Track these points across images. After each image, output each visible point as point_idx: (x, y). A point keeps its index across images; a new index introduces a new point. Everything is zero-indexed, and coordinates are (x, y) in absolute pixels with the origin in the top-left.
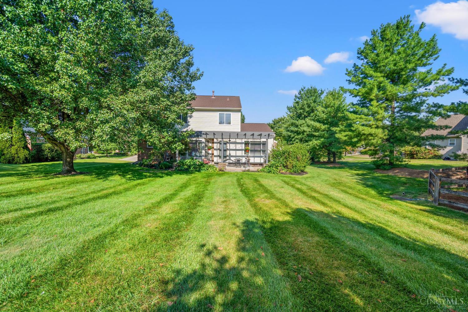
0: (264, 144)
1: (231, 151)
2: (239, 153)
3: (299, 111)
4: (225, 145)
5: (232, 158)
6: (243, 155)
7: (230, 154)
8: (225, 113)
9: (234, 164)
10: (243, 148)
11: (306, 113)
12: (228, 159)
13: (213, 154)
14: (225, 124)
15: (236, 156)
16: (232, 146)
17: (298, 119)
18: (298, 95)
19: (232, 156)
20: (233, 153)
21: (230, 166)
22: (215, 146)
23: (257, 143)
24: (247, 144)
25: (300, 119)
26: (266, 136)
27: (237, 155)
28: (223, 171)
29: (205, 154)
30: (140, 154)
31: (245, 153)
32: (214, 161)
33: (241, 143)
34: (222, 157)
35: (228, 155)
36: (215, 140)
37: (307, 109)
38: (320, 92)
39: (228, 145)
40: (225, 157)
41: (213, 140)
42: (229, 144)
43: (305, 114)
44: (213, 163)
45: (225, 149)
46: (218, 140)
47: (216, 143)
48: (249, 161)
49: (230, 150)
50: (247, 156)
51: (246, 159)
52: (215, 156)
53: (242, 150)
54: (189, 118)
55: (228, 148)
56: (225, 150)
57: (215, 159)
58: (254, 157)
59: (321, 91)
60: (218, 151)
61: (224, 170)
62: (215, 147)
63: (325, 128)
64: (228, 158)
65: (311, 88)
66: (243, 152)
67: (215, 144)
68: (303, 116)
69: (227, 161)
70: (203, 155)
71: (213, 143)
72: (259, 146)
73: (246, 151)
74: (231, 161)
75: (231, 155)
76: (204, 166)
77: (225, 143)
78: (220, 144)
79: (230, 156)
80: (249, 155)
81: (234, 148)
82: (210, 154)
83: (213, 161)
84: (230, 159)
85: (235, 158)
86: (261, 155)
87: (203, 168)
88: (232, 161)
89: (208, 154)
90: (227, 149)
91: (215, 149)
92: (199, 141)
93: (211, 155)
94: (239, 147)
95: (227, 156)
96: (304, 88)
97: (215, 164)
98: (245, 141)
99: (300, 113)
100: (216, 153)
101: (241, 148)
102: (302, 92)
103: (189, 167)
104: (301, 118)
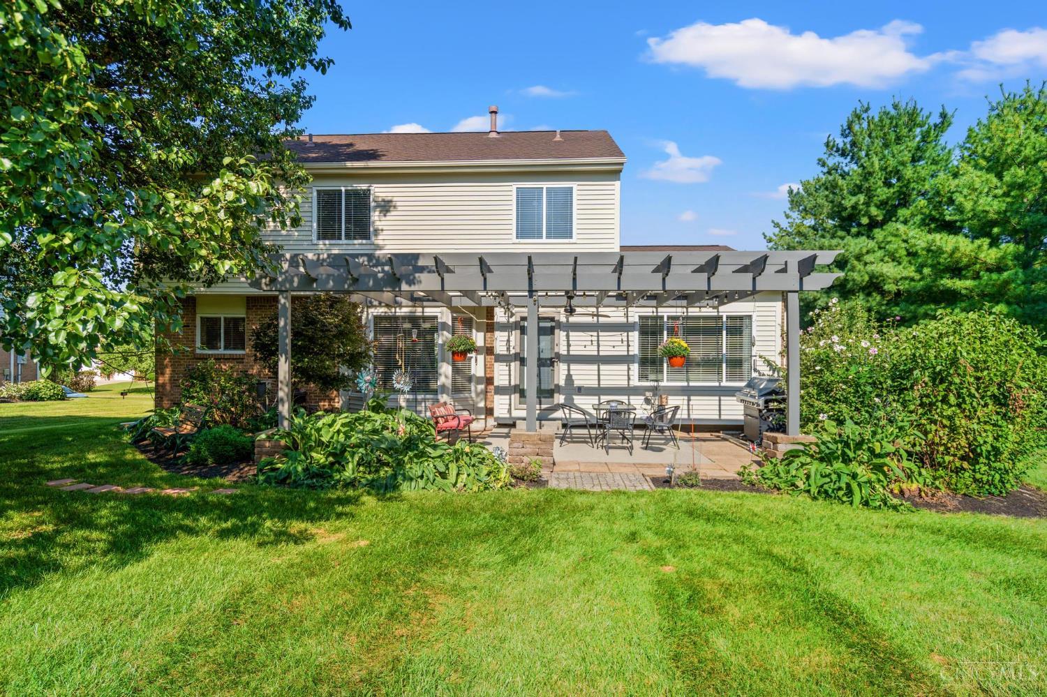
0: (738, 326)
1: (573, 367)
2: (614, 375)
3: (849, 202)
4: (545, 340)
5: (579, 400)
6: (635, 382)
7: (569, 378)
8: (545, 185)
9: (593, 426)
10: (635, 350)
11: (878, 207)
12: (563, 406)
13: (489, 381)
14: (544, 240)
15: (597, 391)
16: (581, 343)
17: (840, 233)
18: (840, 141)
19: (580, 391)
20: (584, 375)
21: (574, 440)
22: (501, 342)
23: (701, 323)
24: (650, 329)
25: (848, 232)
26: (784, 270)
27: (604, 383)
28: (537, 481)
29: (454, 381)
30: (164, 385)
31: (643, 377)
32: (496, 414)
33: (625, 327)
34: (532, 393)
35: (562, 383)
36: (500, 316)
37: (883, 193)
38: (935, 119)
39: (561, 335)
40: (545, 393)
41: (490, 312)
42: (563, 334)
43: (874, 211)
44: (491, 422)
45: (546, 355)
46: (512, 315)
47: (505, 327)
48: (660, 411)
49: (572, 359)
50: (655, 390)
51: (647, 401)
52: (500, 391)
53: (625, 360)
54: (375, 216)
55: (563, 350)
56: (546, 363)
57: (501, 406)
58: (688, 392)
59: (943, 116)
60: (515, 365)
61: (545, 473)
62: (500, 349)
63: (1003, 258)
64: (560, 399)
65: (895, 107)
66: (635, 368)
67: (497, 334)
68: (865, 221)
69: (559, 414)
70: (443, 386)
71: (490, 328)
72: (712, 339)
73: (649, 363)
74: (576, 416)
75: (577, 383)
76: (422, 454)
77: (548, 329)
78: (523, 330)
79: (573, 389)
80: (664, 383)
81: (592, 351)
82: (479, 380)
83: (489, 412)
84: (569, 405)
85: (594, 400)
86: (724, 383)
87: (415, 469)
88: (584, 413)
89: (470, 379)
90: (558, 356)
91: (500, 358)
92: (425, 319)
93: (481, 387)
94: (612, 344)
95: (558, 389)
96: (866, 110)
97: (500, 426)
98: (641, 317)
99: (854, 207)
100: (503, 374)
101: (621, 351)
102: (856, 128)
103: (339, 456)
104: (854, 230)
